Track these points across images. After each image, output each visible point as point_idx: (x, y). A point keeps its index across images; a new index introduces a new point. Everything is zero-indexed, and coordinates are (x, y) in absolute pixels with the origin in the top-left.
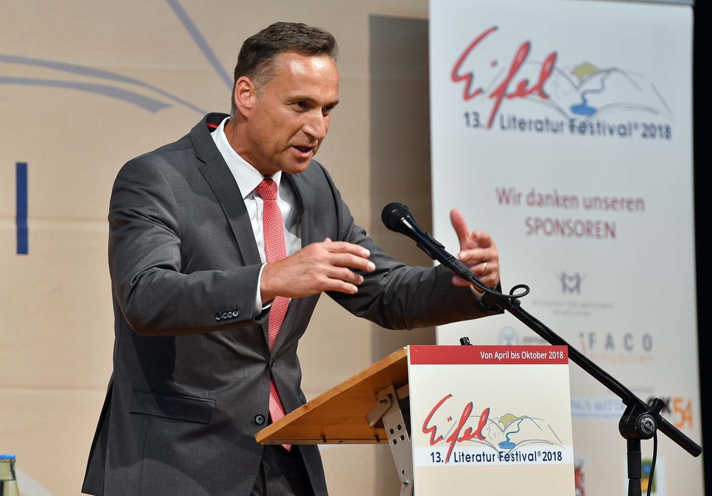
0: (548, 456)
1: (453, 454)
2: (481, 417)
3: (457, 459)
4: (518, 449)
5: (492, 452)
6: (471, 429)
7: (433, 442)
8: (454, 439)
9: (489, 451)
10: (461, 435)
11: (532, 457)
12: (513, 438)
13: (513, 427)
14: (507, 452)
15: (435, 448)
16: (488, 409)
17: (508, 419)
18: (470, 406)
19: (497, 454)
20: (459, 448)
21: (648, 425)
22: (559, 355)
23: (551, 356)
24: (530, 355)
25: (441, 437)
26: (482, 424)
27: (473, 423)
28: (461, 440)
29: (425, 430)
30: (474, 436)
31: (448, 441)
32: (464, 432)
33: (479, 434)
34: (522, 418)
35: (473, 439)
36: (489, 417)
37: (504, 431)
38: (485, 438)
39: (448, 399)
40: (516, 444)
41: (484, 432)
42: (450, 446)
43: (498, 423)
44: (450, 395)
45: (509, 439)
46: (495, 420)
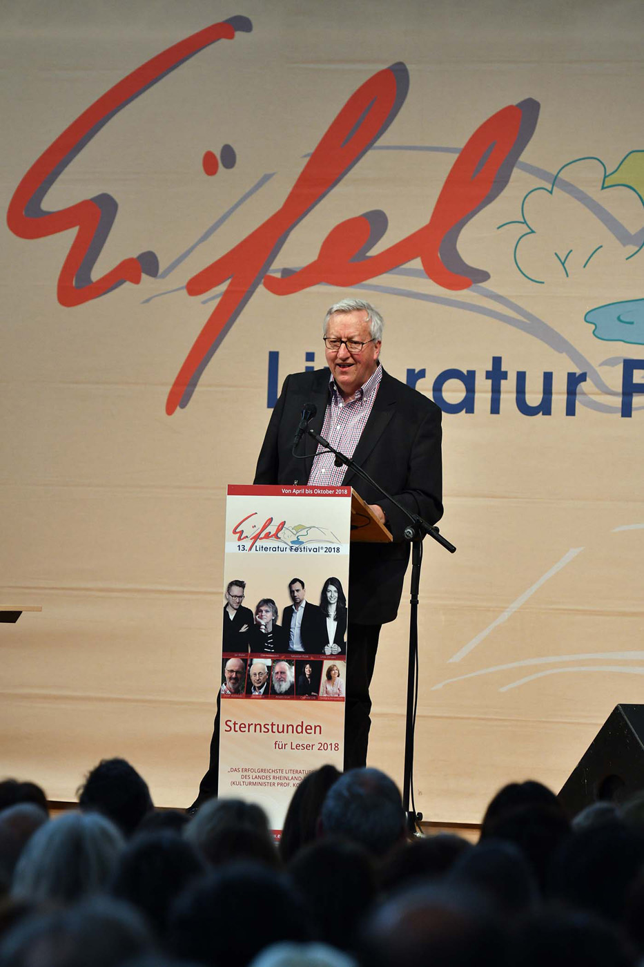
0: (329, 550)
1: (254, 547)
2: (279, 526)
3: (258, 549)
4: (305, 545)
5: (285, 546)
6: (270, 533)
7: (239, 539)
8: (256, 538)
9: (282, 545)
10: (262, 535)
11: (316, 550)
12: (301, 539)
13: (304, 532)
14: (297, 545)
15: (241, 543)
16: (285, 522)
17: (300, 528)
18: (271, 520)
19: (288, 547)
20: (259, 543)
21: (408, 534)
22: (344, 492)
23: (338, 492)
24: (320, 492)
25: (247, 537)
26: (279, 530)
27: (272, 529)
28: (261, 539)
29: (235, 532)
30: (272, 536)
31: (251, 539)
32: (264, 534)
33: (276, 536)
34: (310, 528)
35: (271, 538)
36: (284, 526)
37: (295, 535)
38: (280, 538)
39: (254, 515)
40: (304, 542)
41: (280, 535)
42: (253, 541)
43: (291, 530)
44: (256, 513)
45: (298, 539)
46: (289, 528)
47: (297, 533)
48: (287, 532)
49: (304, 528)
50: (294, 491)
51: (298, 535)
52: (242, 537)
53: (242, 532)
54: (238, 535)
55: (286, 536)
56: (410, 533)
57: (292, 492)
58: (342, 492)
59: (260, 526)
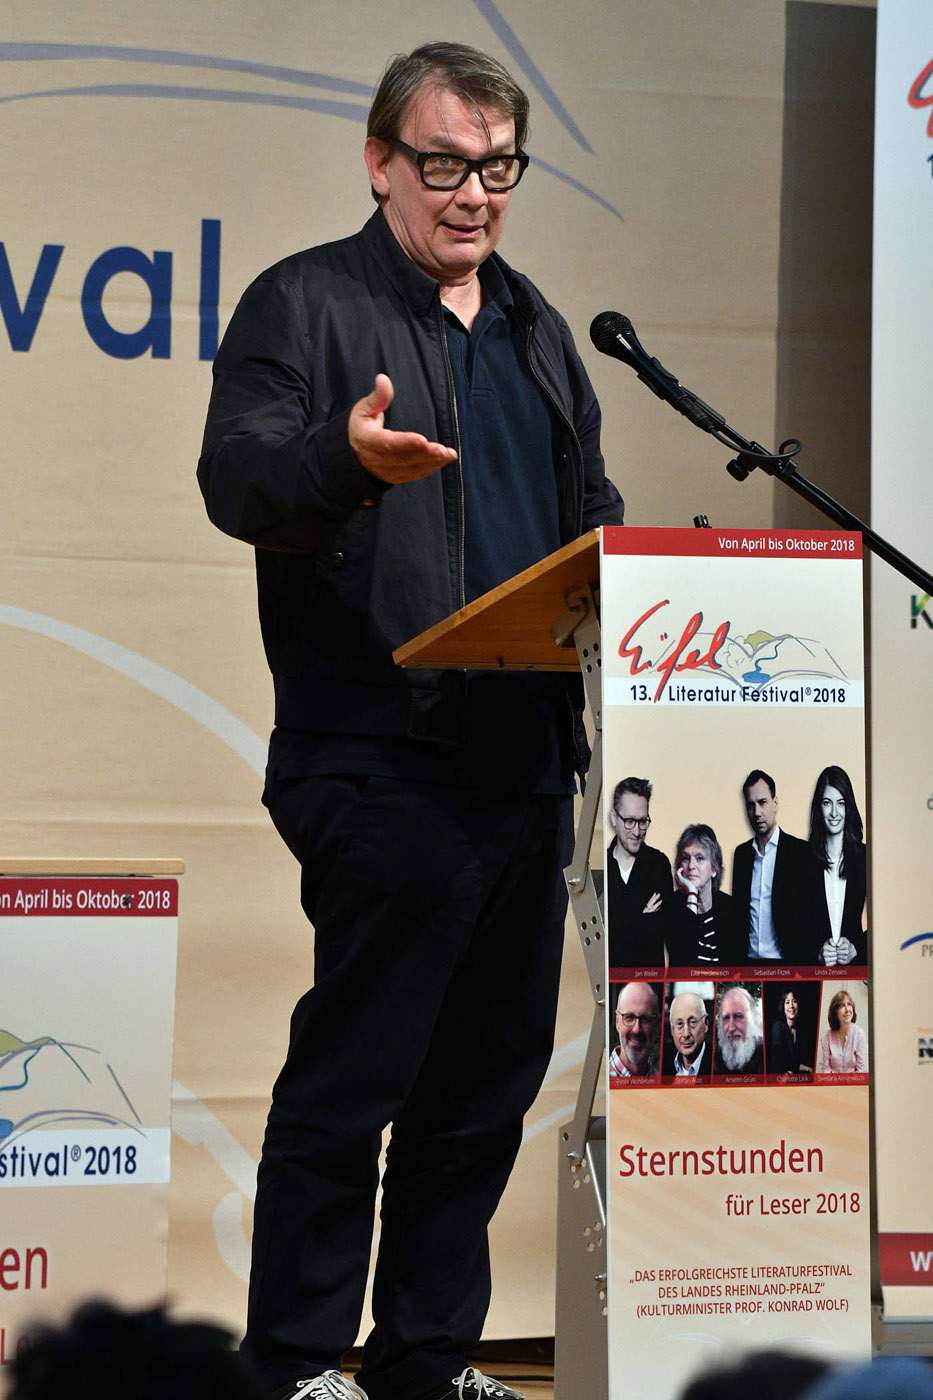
0: (822, 695)
1: (666, 688)
2: (716, 635)
3: (674, 695)
4: (773, 684)
5: (731, 686)
7: (634, 669)
8: (669, 666)
9: (725, 685)
10: (682, 660)
11: (796, 696)
12: (766, 668)
13: (769, 650)
14: (757, 684)
15: (638, 679)
16: (728, 622)
17: (760, 639)
18: (698, 619)
19: (738, 689)
20: (675, 680)
22: (848, 545)
23: (835, 547)
24: (799, 545)
25: (649, 664)
26: (717, 645)
27: (702, 643)
28: (680, 668)
29: (623, 652)
30: (702, 662)
31: (659, 669)
32: (686, 657)
33: (711, 660)
34: (782, 638)
35: (700, 667)
36: (728, 636)
37: (751, 657)
38: (721, 666)
39: (663, 607)
40: (771, 675)
41: (719, 658)
42: (662, 676)
43: (742, 643)
44: (667, 602)
45: (759, 669)
46: (737, 641)
50: (744, 543)
57: (740, 545)
58: (844, 545)
59: (676, 636)
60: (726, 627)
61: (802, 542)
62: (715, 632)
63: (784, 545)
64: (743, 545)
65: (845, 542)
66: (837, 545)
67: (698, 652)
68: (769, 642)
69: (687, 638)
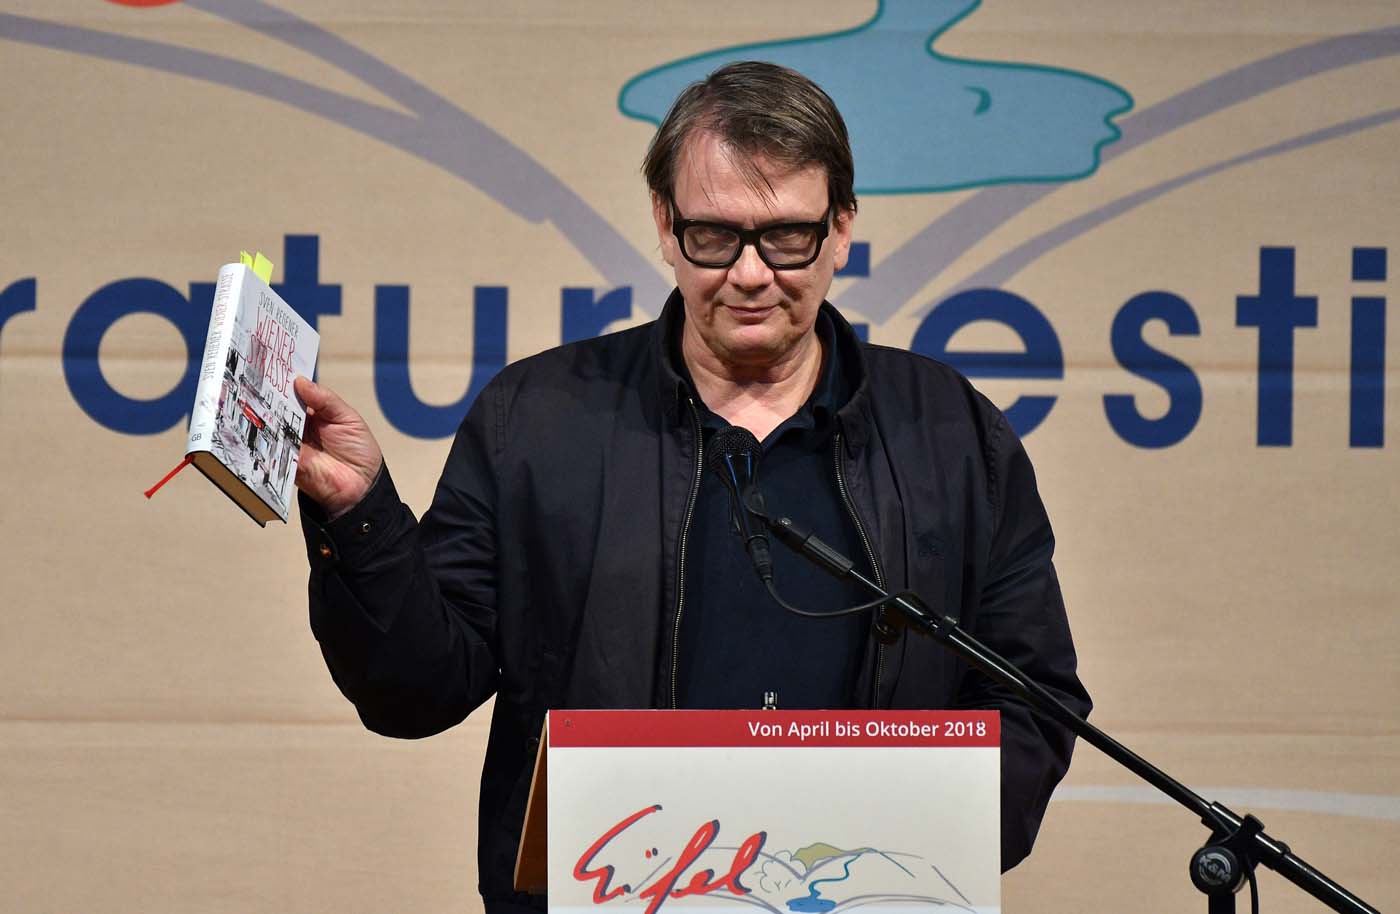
2: (742, 850)
7: (600, 898)
8: (662, 891)
10: (683, 882)
12: (826, 892)
13: (835, 868)
15: (608, 909)
16: (763, 834)
17: (817, 855)
18: (712, 829)
21: (1213, 868)
22: (975, 728)
23: (953, 731)
24: (890, 730)
25: (627, 888)
26: (743, 862)
27: (718, 860)
28: (680, 893)
29: (581, 872)
30: (717, 885)
31: (643, 896)
32: (692, 877)
33: (734, 883)
34: (858, 853)
35: (714, 892)
36: (763, 850)
37: (804, 878)
38: (750, 890)
39: (651, 814)
40: (837, 902)
41: (745, 879)
42: (648, 904)
43: (788, 862)
44: (658, 807)
45: (815, 893)
46: (780, 857)
47: (810, 871)
48: (773, 869)
49: (834, 854)
50: (793, 728)
51: (811, 879)
52: (609, 891)
53: (608, 872)
54: (595, 881)
55: (768, 883)
56: (1221, 865)
57: (786, 730)
58: (967, 729)
59: (674, 851)
60: (760, 839)
61: (893, 726)
62: (740, 845)
63: (862, 729)
64: (791, 731)
65: (970, 725)
66: (955, 728)
67: (710, 873)
68: (834, 858)
69: (690, 855)
